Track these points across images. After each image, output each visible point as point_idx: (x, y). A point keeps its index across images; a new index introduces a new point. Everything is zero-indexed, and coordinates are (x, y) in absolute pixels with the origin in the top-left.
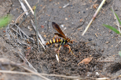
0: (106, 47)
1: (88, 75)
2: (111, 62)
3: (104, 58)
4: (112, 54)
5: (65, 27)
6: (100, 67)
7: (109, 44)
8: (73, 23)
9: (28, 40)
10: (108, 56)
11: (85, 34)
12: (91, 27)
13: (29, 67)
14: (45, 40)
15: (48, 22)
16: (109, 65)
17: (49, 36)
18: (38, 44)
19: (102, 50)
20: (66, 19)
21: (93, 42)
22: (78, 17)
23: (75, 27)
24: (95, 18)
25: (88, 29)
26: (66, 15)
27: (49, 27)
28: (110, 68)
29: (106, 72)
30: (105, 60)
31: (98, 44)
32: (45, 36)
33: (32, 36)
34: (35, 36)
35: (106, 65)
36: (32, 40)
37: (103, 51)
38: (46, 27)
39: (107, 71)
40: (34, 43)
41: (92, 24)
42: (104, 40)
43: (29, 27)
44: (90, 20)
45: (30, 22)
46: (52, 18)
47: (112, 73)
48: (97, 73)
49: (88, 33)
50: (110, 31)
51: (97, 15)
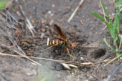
0: (90, 34)
1: (73, 60)
2: (95, 48)
3: (89, 44)
4: (96, 40)
5: (52, 13)
6: (85, 52)
7: (94, 31)
8: (59, 10)
9: (17, 24)
10: (92, 42)
11: (71, 21)
12: (77, 14)
13: (18, 50)
14: (33, 25)
15: (36, 8)
16: (93, 50)
17: (37, 21)
18: (27, 28)
19: (87, 36)
20: (53, 6)
21: (78, 28)
22: (64, 5)
23: (62, 13)
24: (81, 6)
25: (74, 16)
26: (53, 2)
27: (37, 13)
28: (94, 54)
29: (90, 58)
30: (90, 46)
31: (83, 30)
32: (33, 21)
33: (20, 21)
34: (24, 21)
35: (90, 51)
36: (21, 25)
37: (87, 38)
38: (34, 13)
39: (91, 56)
40: (23, 27)
41: (77, 11)
42: (88, 27)
43: (18, 13)
44: (76, 7)
45: (19, 7)
46: (40, 4)
47: (95, 58)
48: (82, 58)
49: (74, 20)
50: (95, 19)
51: (83, 3)
